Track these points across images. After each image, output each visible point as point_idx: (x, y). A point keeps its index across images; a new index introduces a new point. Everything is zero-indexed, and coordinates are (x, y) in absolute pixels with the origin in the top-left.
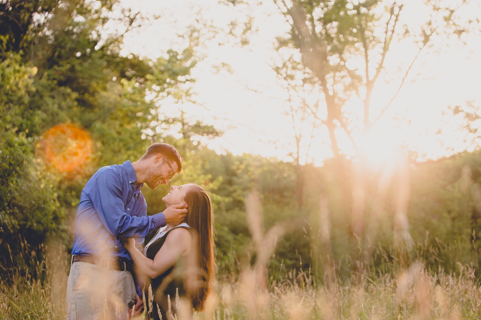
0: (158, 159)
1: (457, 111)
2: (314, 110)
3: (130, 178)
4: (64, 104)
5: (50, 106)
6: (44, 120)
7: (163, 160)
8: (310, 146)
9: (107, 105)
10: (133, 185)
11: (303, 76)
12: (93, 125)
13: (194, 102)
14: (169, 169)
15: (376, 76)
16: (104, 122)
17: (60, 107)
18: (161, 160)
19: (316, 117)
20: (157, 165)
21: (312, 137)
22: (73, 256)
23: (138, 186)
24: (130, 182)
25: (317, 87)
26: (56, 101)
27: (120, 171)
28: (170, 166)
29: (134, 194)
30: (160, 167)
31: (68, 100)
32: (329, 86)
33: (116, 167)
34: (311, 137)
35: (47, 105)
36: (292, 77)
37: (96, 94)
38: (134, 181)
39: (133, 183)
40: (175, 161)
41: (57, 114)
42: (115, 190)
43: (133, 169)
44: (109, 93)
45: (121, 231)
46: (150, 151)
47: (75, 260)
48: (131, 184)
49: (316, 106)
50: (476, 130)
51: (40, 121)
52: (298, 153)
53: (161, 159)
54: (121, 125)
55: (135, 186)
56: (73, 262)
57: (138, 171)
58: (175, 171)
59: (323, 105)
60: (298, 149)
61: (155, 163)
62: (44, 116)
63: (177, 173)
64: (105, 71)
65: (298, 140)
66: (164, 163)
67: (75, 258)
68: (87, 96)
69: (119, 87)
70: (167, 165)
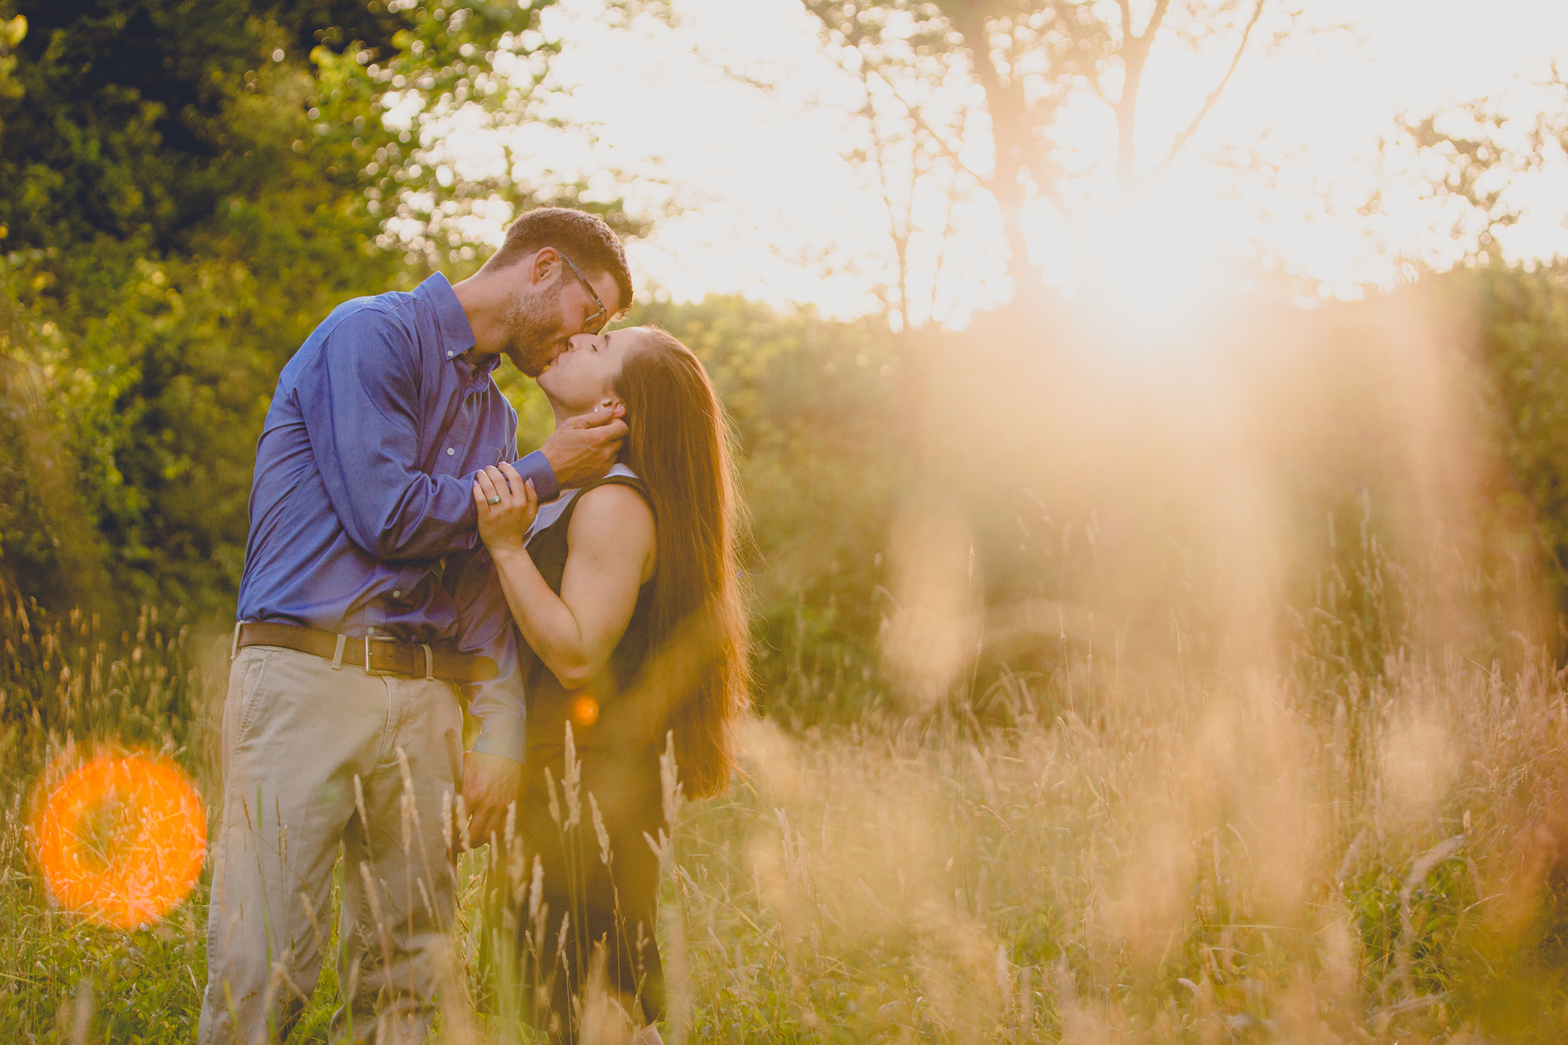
0: (544, 268)
1: (1426, 135)
2: (953, 144)
3: (447, 340)
4: (116, 139)
5: (76, 147)
6: (54, 195)
7: (564, 269)
8: (940, 260)
9: (263, 139)
10: (461, 364)
11: (913, 28)
12: (220, 209)
13: (557, 123)
14: (586, 299)
15: (1155, 21)
16: (252, 196)
17: (106, 150)
18: (555, 270)
19: (958, 167)
20: (543, 286)
21: (948, 230)
22: (238, 624)
23: (478, 365)
24: (450, 354)
25: (959, 62)
26: (93, 131)
27: (412, 316)
28: (590, 289)
29: (467, 394)
30: (551, 293)
31: (132, 126)
32: (997, 58)
33: (394, 301)
34: (945, 233)
35: (66, 143)
36: (874, 32)
37: (225, 104)
38: (463, 349)
39: (460, 357)
40: (610, 270)
41: (100, 173)
42: (388, 388)
43: (459, 306)
44: (269, 98)
45: (397, 540)
46: (518, 238)
47: (246, 639)
48: (454, 359)
49: (959, 130)
50: (1492, 199)
51: (44, 200)
52: (902, 286)
53: (555, 264)
54: (310, 209)
55: (470, 367)
56: (239, 648)
57: (477, 311)
58: (608, 306)
59: (981, 122)
60: (902, 274)
61: (535, 281)
62: (57, 180)
63: (618, 314)
64: (253, 26)
65: (901, 245)
66: (565, 280)
67: (245, 631)
68: (190, 113)
69: (305, 79)
70: (576, 287)
